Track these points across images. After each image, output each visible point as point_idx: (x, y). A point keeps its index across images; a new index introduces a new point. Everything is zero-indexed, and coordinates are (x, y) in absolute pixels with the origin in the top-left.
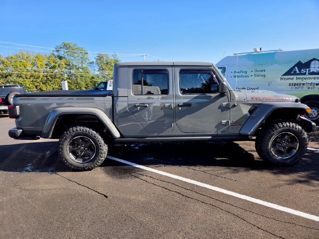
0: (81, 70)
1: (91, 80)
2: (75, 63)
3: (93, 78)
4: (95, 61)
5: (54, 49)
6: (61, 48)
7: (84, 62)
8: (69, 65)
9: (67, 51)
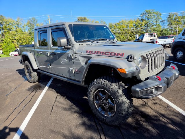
0: (154, 27)
1: (160, 33)
2: (151, 22)
3: (162, 31)
4: (166, 19)
5: (140, 16)
6: (144, 14)
7: (157, 21)
8: (147, 24)
9: (148, 15)
